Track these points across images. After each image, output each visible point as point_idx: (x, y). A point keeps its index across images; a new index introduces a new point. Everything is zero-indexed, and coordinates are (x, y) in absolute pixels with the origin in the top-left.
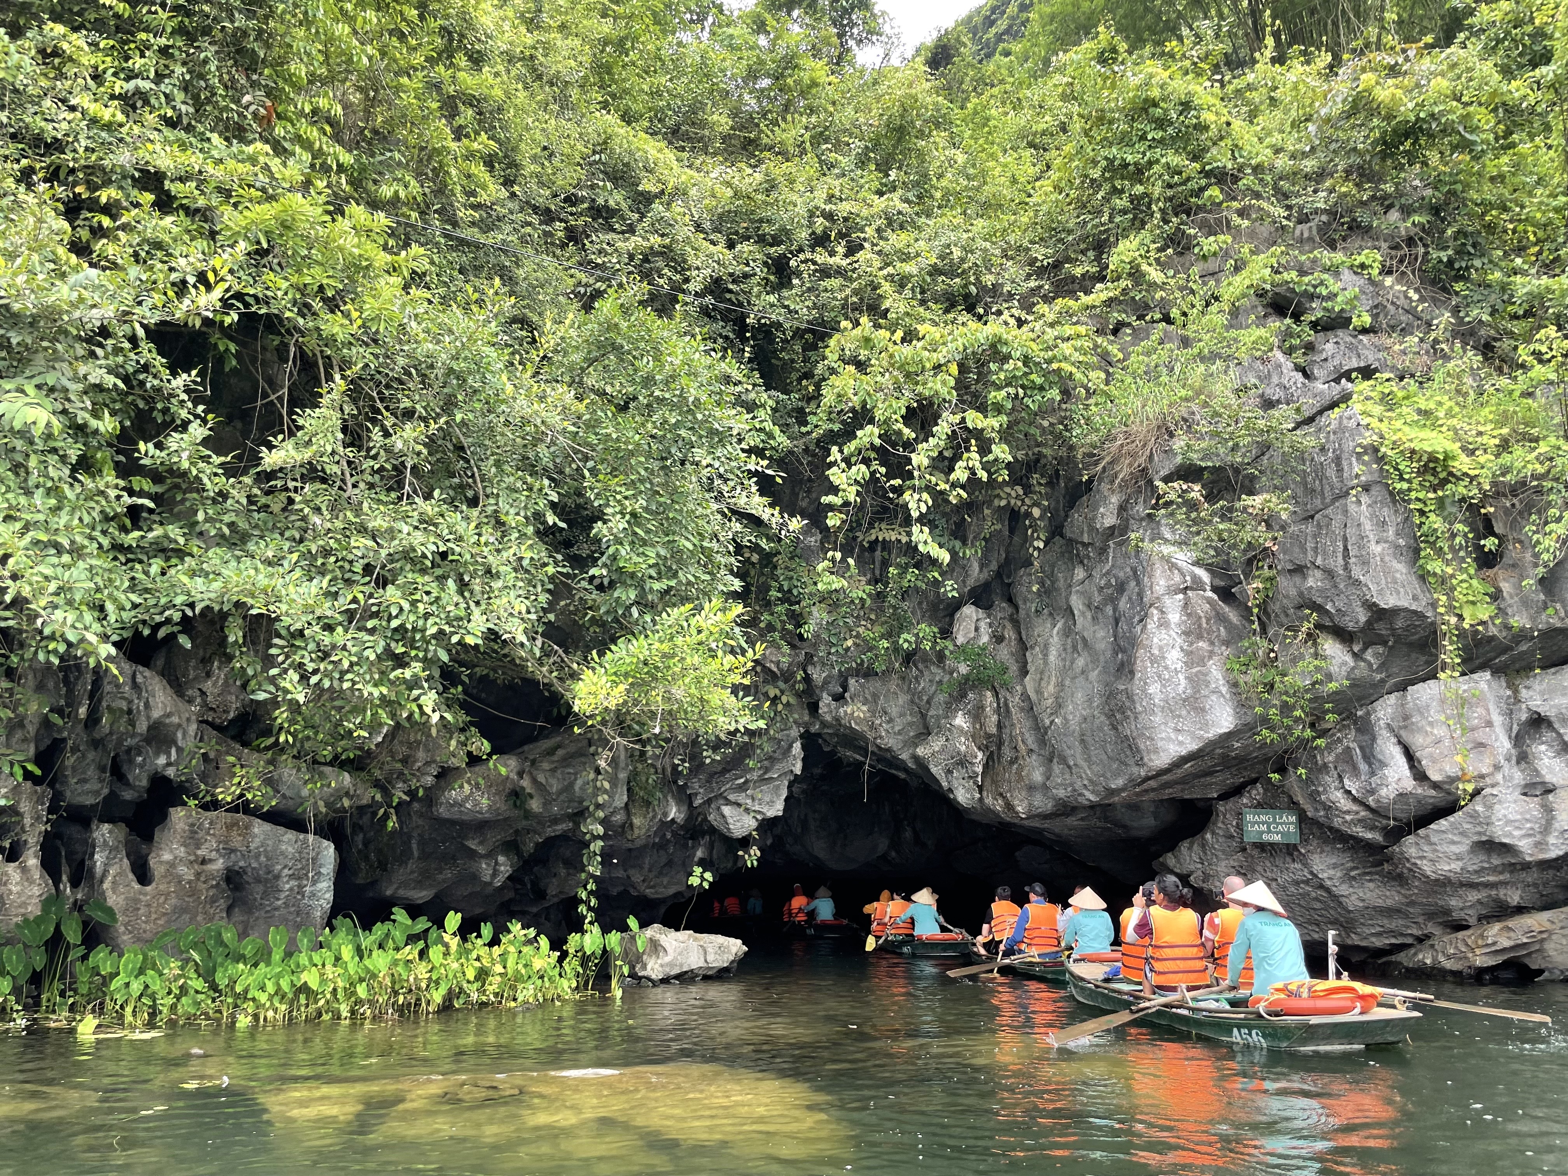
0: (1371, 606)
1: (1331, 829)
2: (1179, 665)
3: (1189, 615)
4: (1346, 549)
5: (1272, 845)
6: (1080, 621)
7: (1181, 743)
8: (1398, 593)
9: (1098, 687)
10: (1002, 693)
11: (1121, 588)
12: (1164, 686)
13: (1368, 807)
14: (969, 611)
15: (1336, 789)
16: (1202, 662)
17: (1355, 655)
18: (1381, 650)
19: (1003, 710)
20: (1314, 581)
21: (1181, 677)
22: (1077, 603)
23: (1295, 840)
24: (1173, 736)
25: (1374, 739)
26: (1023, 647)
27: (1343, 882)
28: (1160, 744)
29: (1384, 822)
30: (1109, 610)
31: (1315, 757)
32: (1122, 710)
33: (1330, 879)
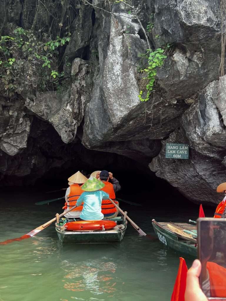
2: (119, 72)
3: (124, 46)
7: (121, 111)
8: (199, 17)
12: (113, 83)
14: (77, 61)
16: (127, 69)
17: (189, 59)
21: (119, 78)
24: (119, 108)
25: (206, 106)
27: (210, 177)
28: (115, 112)
33: (204, 175)
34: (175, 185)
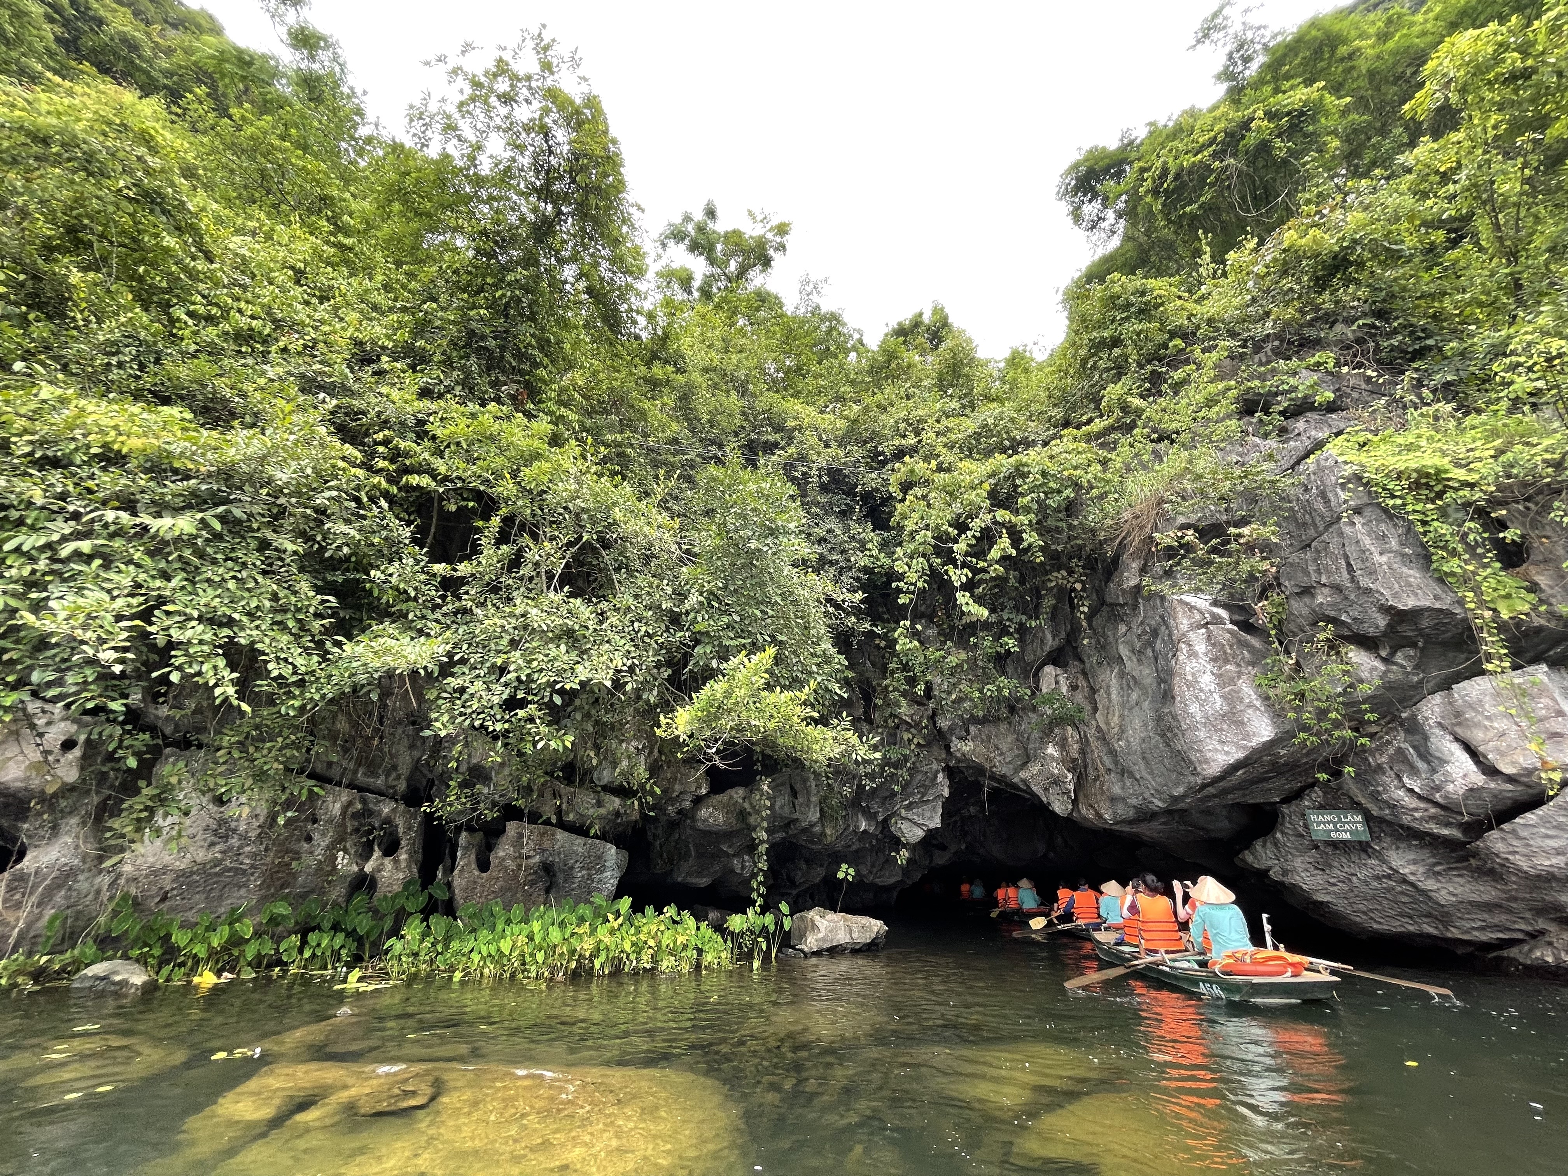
0: (1388, 610)
1: (1402, 826)
2: (1212, 687)
3: (1214, 645)
4: (1349, 565)
5: (1344, 842)
6: (1128, 664)
7: (1227, 753)
8: (1416, 595)
9: (1150, 714)
10: (1082, 727)
11: (1155, 633)
12: (1202, 705)
13: (1436, 804)
14: (1049, 669)
15: (1397, 788)
16: (1232, 681)
17: (1385, 660)
18: (1412, 653)
19: (1084, 741)
20: (1322, 598)
21: (1216, 696)
22: (1124, 651)
23: (1365, 837)
24: (1219, 747)
25: (1426, 738)
26: (1093, 691)
27: (1428, 877)
28: (1209, 755)
29: (1459, 818)
30: (1149, 652)
31: (1366, 759)
32: (1170, 729)
33: (1413, 874)
34: (1321, 897)
